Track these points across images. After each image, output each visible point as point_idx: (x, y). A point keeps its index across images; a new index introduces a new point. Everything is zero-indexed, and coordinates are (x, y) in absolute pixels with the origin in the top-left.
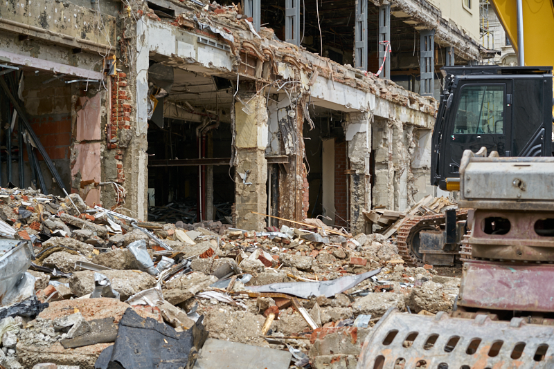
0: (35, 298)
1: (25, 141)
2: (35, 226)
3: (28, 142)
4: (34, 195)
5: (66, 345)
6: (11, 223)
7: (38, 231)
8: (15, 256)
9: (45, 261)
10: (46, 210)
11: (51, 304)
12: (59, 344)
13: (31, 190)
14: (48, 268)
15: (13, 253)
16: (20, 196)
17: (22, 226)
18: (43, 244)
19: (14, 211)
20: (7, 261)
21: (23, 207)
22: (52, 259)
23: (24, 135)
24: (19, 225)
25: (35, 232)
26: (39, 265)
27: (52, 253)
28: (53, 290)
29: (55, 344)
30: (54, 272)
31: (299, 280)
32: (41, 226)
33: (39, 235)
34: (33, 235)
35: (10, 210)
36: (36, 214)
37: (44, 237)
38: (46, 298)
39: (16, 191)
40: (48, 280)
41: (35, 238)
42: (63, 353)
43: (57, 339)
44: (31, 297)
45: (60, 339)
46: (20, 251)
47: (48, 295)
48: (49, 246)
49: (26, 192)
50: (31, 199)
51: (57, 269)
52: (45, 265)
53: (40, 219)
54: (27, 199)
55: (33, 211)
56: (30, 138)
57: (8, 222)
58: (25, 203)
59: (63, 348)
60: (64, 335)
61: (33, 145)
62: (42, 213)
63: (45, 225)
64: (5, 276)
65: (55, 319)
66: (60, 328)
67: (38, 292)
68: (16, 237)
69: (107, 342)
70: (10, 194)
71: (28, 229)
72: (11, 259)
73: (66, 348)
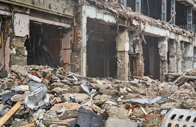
0: (49, 103)
1: (44, 49)
2: (48, 78)
3: (45, 49)
4: (48, 68)
5: (60, 119)
6: (40, 78)
7: (49, 80)
8: (43, 88)
9: (52, 90)
10: (52, 73)
11: (55, 105)
12: (58, 118)
13: (47, 66)
14: (53, 93)
15: (42, 87)
16: (43, 68)
17: (43, 79)
18: (51, 85)
19: (41, 73)
20: (40, 90)
21: (44, 72)
22: (54, 90)
23: (44, 47)
24: (42, 78)
25: (48, 81)
26: (50, 92)
27: (54, 88)
28: (55, 100)
29: (57, 118)
30: (55, 94)
31: (141, 98)
32: (50, 79)
34: (47, 81)
35: (40, 73)
36: (48, 74)
37: (51, 82)
38: (53, 103)
39: (41, 67)
40: (53, 97)
41: (48, 83)
42: (59, 122)
43: (57, 117)
44: (48, 102)
45: (58, 117)
46: (44, 86)
47: (54, 102)
48: (54, 85)
49: (45, 67)
50: (47, 69)
51: (56, 93)
52: (52, 91)
53: (50, 76)
54: (45, 69)
55: (48, 73)
56: (45, 48)
57: (39, 77)
58: (44, 71)
59: (59, 120)
60: (60, 115)
61: (47, 51)
62: (50, 74)
63: (51, 78)
64: (39, 95)
65: (57, 110)
66: (58, 113)
67: (50, 101)
68: (42, 82)
69: (74, 118)
70: (39, 68)
71: (46, 80)
72: (42, 89)
73: (60, 120)
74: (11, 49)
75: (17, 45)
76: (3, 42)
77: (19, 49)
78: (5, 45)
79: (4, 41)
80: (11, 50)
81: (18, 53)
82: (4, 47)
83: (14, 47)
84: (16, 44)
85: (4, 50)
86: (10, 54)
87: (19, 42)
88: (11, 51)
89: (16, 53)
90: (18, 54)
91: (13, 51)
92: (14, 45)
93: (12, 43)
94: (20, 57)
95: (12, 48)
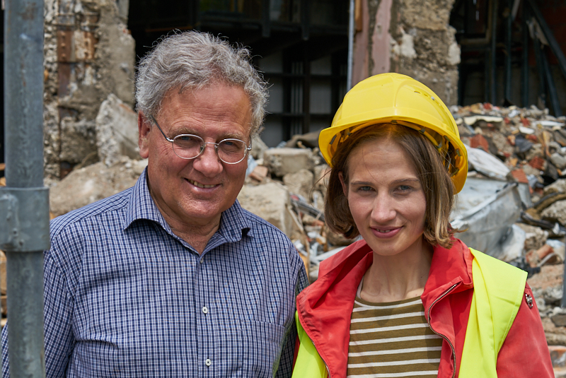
0: (523, 260)
1: (532, 35)
2: (534, 163)
3: (535, 36)
4: (538, 118)
5: (559, 323)
6: (503, 159)
7: (540, 170)
8: (500, 202)
9: (545, 213)
10: (555, 140)
11: (544, 269)
12: (549, 320)
13: (534, 110)
14: (548, 223)
15: (498, 198)
16: (518, 119)
17: (518, 163)
18: (546, 189)
19: (509, 141)
20: (488, 209)
21: (521, 136)
22: (554, 210)
23: (531, 26)
24: (514, 161)
25: (536, 172)
26: (537, 218)
27: (554, 202)
28: (551, 250)
29: (545, 320)
30: (556, 229)
32: (545, 164)
33: (543, 176)
34: (532, 175)
35: (503, 139)
36: (539, 145)
37: (548, 179)
38: (539, 262)
39: (513, 112)
40: (544, 239)
41: (534, 181)
42: (554, 333)
43: (548, 314)
44: (518, 258)
45: (550, 315)
46: (507, 196)
47: (543, 258)
48: (553, 192)
49: (528, 112)
50: (534, 124)
51: (561, 225)
52: (544, 218)
53: (545, 153)
54: (527, 124)
55: (535, 140)
56: (539, 30)
57: (499, 157)
58: (524, 130)
59: (553, 325)
60: (557, 310)
61: (544, 41)
62: (548, 143)
63: (550, 162)
64: (485, 229)
65: (548, 289)
66: (553, 300)
67: (530, 254)
68: (509, 178)
70: (505, 116)
71: (527, 168)
72: (495, 206)
73: (557, 326)
74: (397, 37)
75: (421, 21)
76: (366, 9)
77: (426, 37)
78: (373, 20)
79: (369, 6)
80: (394, 42)
81: (424, 55)
82: (371, 31)
83: (407, 28)
84: (416, 17)
85: (370, 42)
86: (392, 60)
87: (428, 7)
88: (396, 48)
89: (415, 56)
90: (423, 59)
91: (403, 46)
92: (409, 20)
93: (399, 15)
94: (429, 73)
95: (401, 35)
